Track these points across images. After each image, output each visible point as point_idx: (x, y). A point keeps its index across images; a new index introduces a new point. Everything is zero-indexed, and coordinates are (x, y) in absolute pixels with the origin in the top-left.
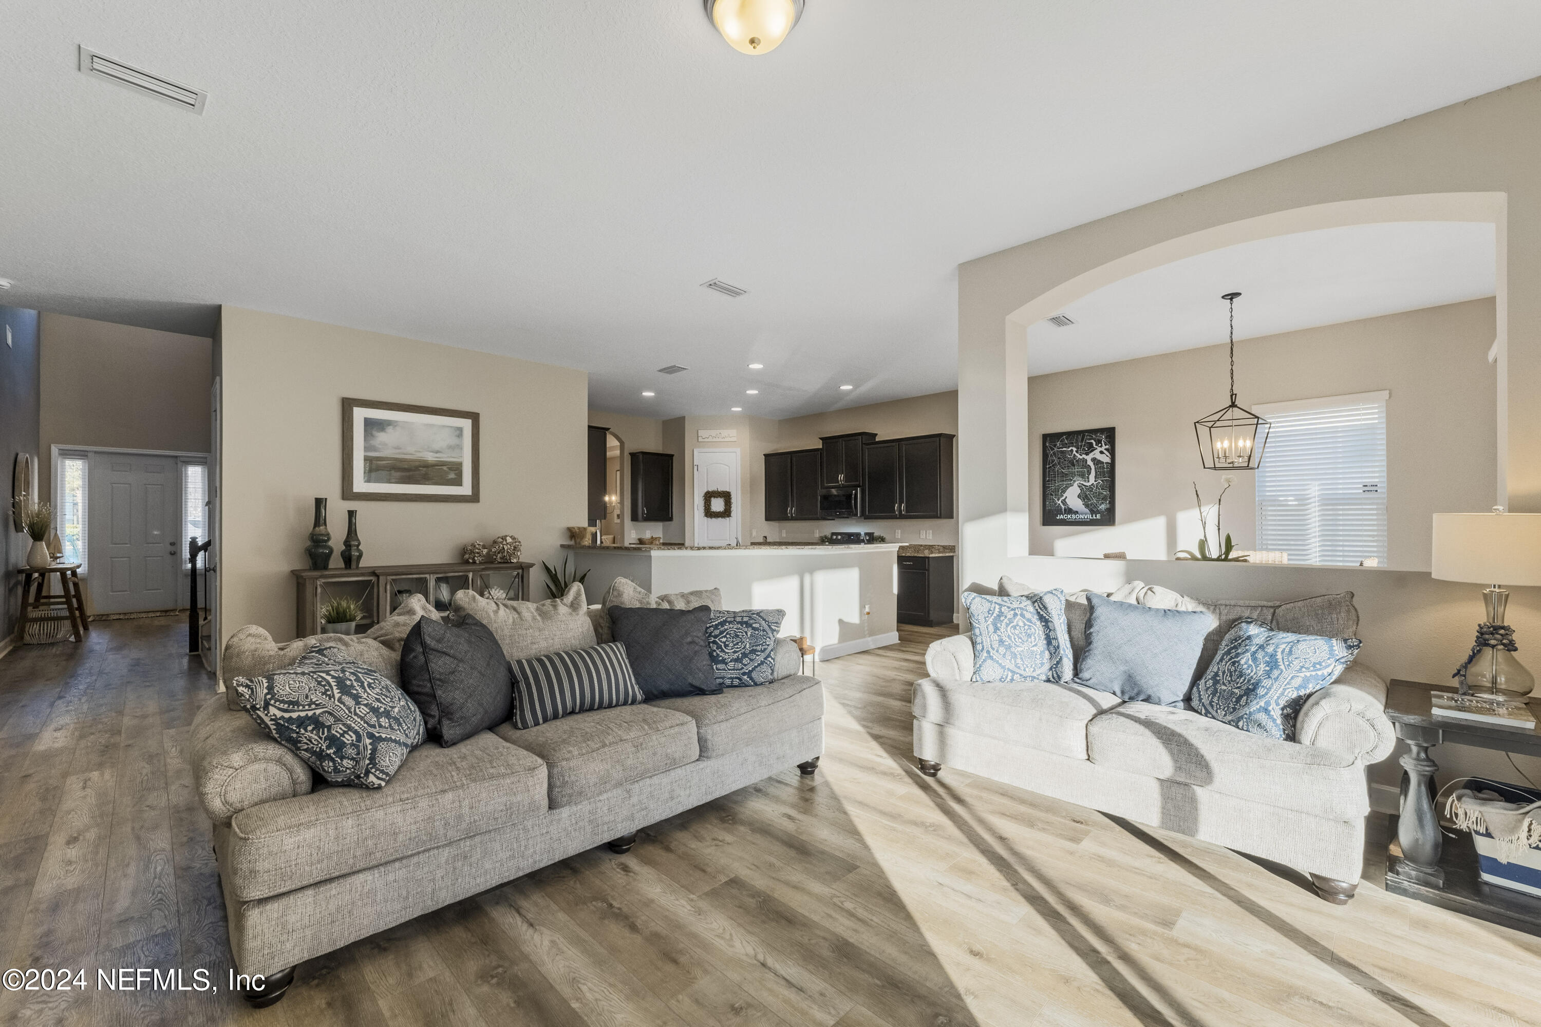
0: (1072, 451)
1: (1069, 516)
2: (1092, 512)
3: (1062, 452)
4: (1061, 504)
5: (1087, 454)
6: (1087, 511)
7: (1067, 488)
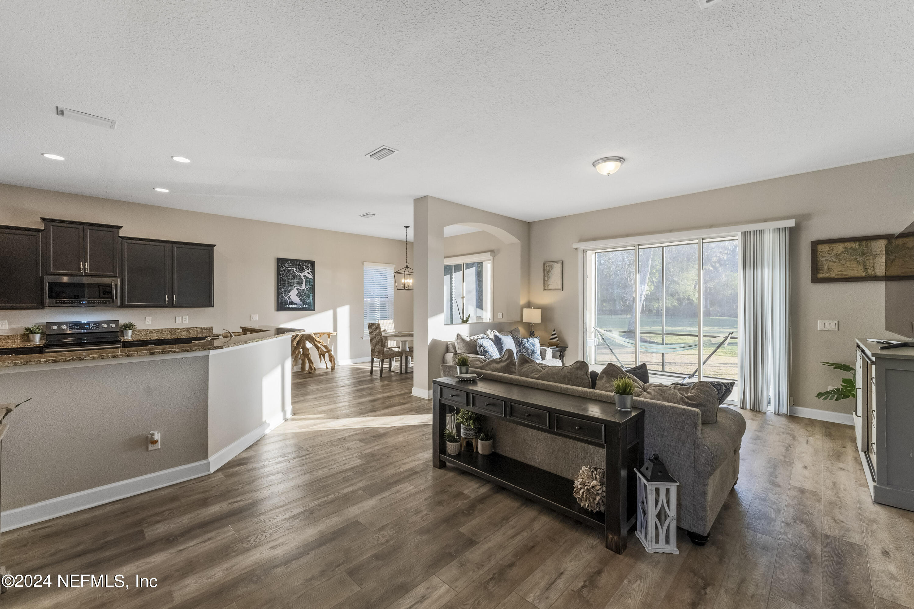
0: (293, 270)
1: (292, 306)
2: (304, 304)
3: (288, 270)
4: (288, 299)
5: (301, 273)
6: (301, 303)
7: (291, 290)
